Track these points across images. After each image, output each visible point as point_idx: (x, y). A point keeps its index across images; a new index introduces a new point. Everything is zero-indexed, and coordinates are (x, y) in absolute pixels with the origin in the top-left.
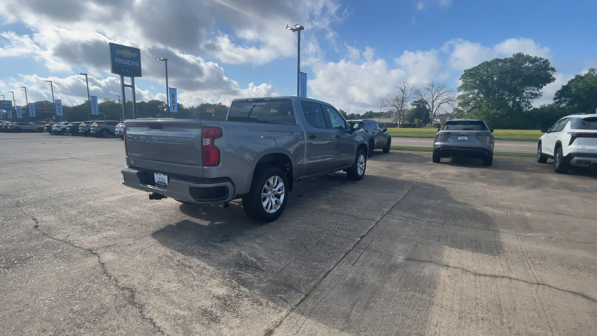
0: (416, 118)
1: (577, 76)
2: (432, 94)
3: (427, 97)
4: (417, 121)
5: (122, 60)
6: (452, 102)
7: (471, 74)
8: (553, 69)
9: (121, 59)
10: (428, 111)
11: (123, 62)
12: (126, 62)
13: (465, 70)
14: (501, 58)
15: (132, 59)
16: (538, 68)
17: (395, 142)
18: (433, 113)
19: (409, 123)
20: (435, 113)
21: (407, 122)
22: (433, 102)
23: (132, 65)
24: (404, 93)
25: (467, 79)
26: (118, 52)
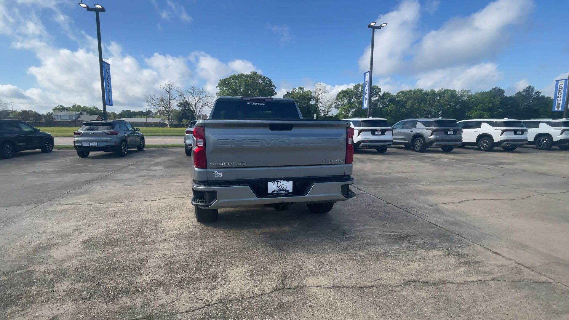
0: (184, 119)
1: (287, 92)
2: (194, 97)
3: (191, 99)
4: (185, 121)
6: (211, 105)
7: (225, 84)
8: (274, 86)
10: (193, 113)
13: (220, 80)
14: (244, 74)
16: (266, 85)
17: (148, 141)
18: (197, 115)
19: (177, 123)
20: (198, 115)
21: (175, 122)
22: (196, 104)
24: (170, 94)
25: (222, 87)
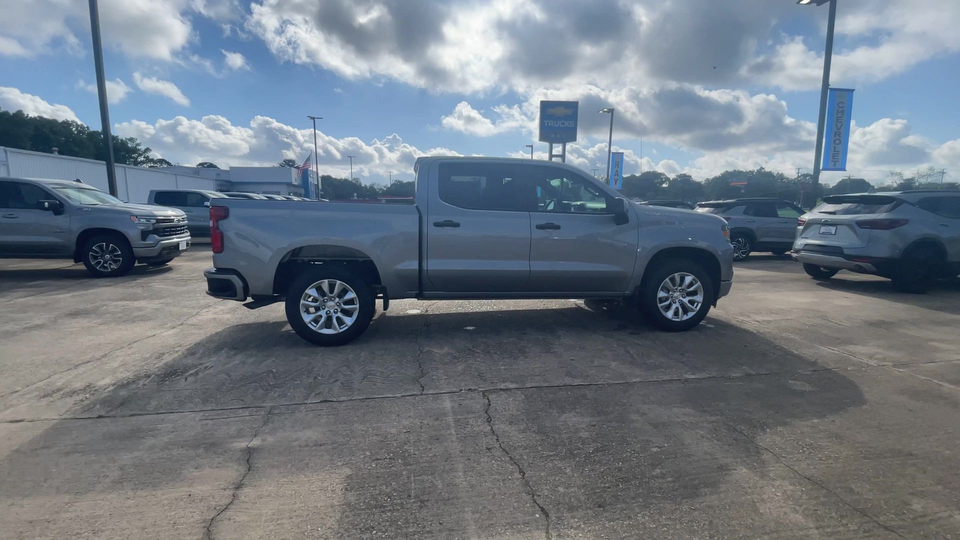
5: (553, 122)
9: (551, 121)
11: (554, 124)
12: (558, 124)
15: (566, 118)
23: (565, 126)
26: (550, 111)
